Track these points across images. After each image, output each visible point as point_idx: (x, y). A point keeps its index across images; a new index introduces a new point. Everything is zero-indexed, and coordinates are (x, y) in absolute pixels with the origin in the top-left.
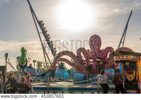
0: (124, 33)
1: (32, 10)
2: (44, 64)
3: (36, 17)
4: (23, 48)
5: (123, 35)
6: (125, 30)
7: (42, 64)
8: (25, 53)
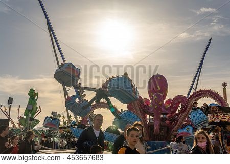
0: (197, 74)
1: (50, 29)
2: (64, 117)
3: (55, 39)
4: (32, 91)
5: (196, 76)
6: (199, 68)
7: (61, 119)
8: (36, 98)
